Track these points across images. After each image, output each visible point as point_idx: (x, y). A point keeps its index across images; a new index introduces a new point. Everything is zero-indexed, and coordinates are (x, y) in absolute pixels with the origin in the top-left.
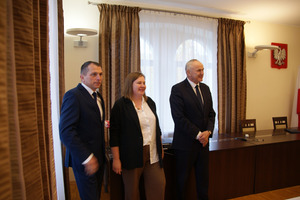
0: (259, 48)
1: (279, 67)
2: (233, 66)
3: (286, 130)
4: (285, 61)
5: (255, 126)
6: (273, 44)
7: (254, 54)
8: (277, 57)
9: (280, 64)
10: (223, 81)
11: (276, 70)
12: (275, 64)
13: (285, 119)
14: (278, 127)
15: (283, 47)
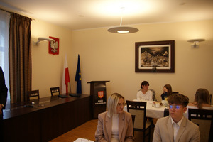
0: (40, 39)
1: (54, 53)
2: (21, 51)
3: (59, 96)
4: (58, 49)
5: (38, 95)
6: (50, 37)
7: (37, 43)
8: (53, 46)
9: (54, 51)
10: (14, 62)
11: (52, 55)
12: (51, 51)
13: (58, 88)
14: (54, 94)
15: (57, 40)
